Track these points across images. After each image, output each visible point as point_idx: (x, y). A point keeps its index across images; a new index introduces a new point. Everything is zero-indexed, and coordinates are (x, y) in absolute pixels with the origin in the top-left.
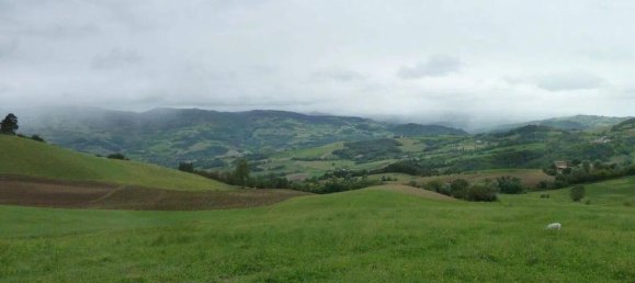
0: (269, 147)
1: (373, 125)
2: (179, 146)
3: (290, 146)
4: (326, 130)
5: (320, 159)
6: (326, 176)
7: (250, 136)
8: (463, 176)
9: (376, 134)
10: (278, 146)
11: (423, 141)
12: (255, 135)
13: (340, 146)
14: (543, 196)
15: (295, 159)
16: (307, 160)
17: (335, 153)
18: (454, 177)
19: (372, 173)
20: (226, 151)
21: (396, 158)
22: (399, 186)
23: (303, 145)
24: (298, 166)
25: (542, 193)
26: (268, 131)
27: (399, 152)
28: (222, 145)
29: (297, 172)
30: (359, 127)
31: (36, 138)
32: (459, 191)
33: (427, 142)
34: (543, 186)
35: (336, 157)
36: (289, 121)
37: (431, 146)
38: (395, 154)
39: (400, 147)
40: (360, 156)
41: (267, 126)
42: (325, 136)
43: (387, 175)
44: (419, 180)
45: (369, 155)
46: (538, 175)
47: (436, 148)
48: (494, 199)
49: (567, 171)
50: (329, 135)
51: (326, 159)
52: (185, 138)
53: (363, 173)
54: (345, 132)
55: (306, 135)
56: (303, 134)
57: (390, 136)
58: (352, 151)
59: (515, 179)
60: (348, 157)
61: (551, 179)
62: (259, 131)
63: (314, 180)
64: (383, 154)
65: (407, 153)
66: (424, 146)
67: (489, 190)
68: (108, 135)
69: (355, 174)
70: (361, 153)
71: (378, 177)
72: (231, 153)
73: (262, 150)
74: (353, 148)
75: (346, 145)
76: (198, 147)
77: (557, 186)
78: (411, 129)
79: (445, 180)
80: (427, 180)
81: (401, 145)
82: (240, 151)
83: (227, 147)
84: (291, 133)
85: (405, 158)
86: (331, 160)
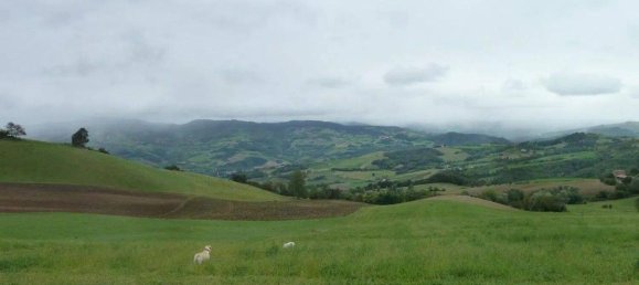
0: (308, 157)
1: (410, 135)
2: (219, 157)
3: (328, 156)
4: (366, 140)
5: (359, 170)
6: (370, 187)
7: (289, 147)
9: (415, 144)
10: (316, 157)
11: (464, 150)
12: (293, 145)
13: (380, 156)
14: (605, 207)
15: (334, 170)
16: (346, 170)
17: (374, 163)
19: (417, 183)
20: (264, 161)
21: (437, 168)
22: (451, 194)
23: (341, 156)
24: (338, 176)
25: (604, 203)
26: (306, 142)
27: (440, 161)
28: (260, 155)
29: (337, 182)
30: (398, 137)
31: (102, 151)
32: (516, 200)
33: (468, 151)
34: (603, 196)
35: (376, 167)
36: (327, 131)
37: (473, 156)
38: (436, 164)
39: (441, 157)
40: (401, 166)
41: (305, 137)
42: (362, 146)
43: (434, 186)
44: (470, 189)
45: (410, 165)
46: (596, 185)
47: (479, 157)
48: (562, 210)
49: (627, 181)
50: (368, 145)
51: (366, 170)
52: (225, 149)
53: (408, 184)
54: (383, 142)
55: (345, 145)
56: (341, 145)
57: (431, 145)
58: (392, 161)
59: (573, 190)
60: (389, 168)
61: (611, 189)
62: (297, 142)
63: (359, 190)
64: (424, 164)
65: (449, 163)
66: (466, 156)
67: (556, 200)
68: (150, 147)
69: (400, 185)
70: (402, 163)
71: (425, 187)
72: (270, 164)
73: (300, 161)
74: (394, 158)
75: (385, 155)
76: (238, 157)
77: (619, 196)
78: (452, 138)
79: (502, 190)
80: (476, 189)
81: (442, 154)
82: (278, 162)
83: (265, 158)
84: (329, 143)
85: (447, 168)
86: (371, 170)
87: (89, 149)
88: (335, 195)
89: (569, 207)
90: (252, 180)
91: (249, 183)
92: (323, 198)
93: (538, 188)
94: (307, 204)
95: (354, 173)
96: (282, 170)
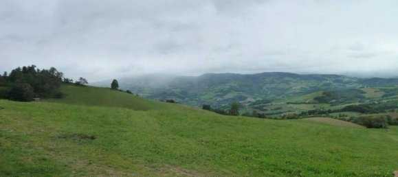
0: (274, 96)
1: (346, 80)
2: (217, 96)
3: (287, 95)
4: (312, 84)
5: (305, 103)
7: (262, 88)
9: (348, 86)
10: (279, 95)
11: (381, 90)
12: (264, 88)
13: (320, 94)
15: (288, 103)
16: (296, 103)
17: (316, 99)
20: (245, 98)
21: (360, 102)
23: (295, 94)
24: (290, 107)
26: (273, 86)
27: (364, 97)
28: (244, 95)
29: (290, 111)
30: (335, 82)
31: (128, 92)
33: (384, 90)
35: (317, 101)
36: (287, 78)
37: (388, 94)
38: (360, 99)
39: (363, 95)
40: (334, 101)
41: (272, 82)
42: (311, 88)
43: (342, 113)
45: (340, 100)
47: (393, 95)
50: (315, 87)
51: (309, 103)
52: (222, 91)
54: (325, 85)
55: (299, 87)
56: (297, 87)
57: (358, 86)
58: (328, 98)
60: (326, 102)
62: (268, 86)
64: (351, 99)
65: (369, 99)
66: (383, 93)
70: (334, 99)
72: (249, 100)
73: (268, 98)
74: (329, 95)
75: (324, 93)
76: (230, 96)
78: (374, 81)
81: (365, 93)
82: (254, 98)
83: (246, 96)
84: (287, 87)
85: (367, 102)
86: (313, 103)
87: (120, 91)
95: (301, 105)
96: (254, 104)
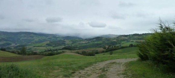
0: (26, 43)
1: (57, 36)
3: (32, 42)
4: (44, 38)
5: (42, 46)
6: (45, 51)
7: (19, 40)
8: (84, 50)
9: (58, 39)
10: (29, 43)
11: (71, 41)
12: (21, 39)
13: (48, 42)
14: (103, 54)
15: (34, 46)
16: (38, 46)
17: (47, 44)
18: (82, 50)
19: (59, 50)
20: (10, 44)
21: (64, 46)
22: (68, 52)
23: (36, 42)
24: (35, 48)
25: (103, 53)
26: (25, 38)
27: (65, 44)
29: (35, 50)
30: (53, 37)
32: (84, 54)
33: (72, 41)
34: (103, 52)
35: (47, 45)
36: (32, 35)
37: (74, 42)
39: (65, 43)
40: (54, 45)
42: (43, 39)
43: (63, 50)
44: (72, 51)
45: (57, 45)
46: (102, 49)
47: (75, 43)
48: (94, 55)
49: (108, 48)
50: (44, 39)
51: (44, 46)
53: (56, 50)
54: (49, 38)
55: (38, 39)
56: (36, 39)
57: (62, 39)
59: (97, 50)
60: (51, 46)
61: (105, 50)
63: (42, 52)
64: (61, 44)
66: (72, 42)
67: (93, 53)
69: (54, 50)
71: (61, 51)
72: (13, 45)
73: (23, 44)
74: (52, 43)
75: (50, 42)
77: (106, 52)
78: (68, 38)
79: (80, 51)
80: (74, 51)
81: (65, 42)
82: (16, 44)
84: (32, 39)
85: (67, 45)
86: (46, 46)
88: (35, 54)
89: (96, 55)
90: (7, 50)
91: (7, 51)
92: (32, 55)
93: (89, 50)
94: (26, 56)
95: (40, 47)
96: (17, 47)
